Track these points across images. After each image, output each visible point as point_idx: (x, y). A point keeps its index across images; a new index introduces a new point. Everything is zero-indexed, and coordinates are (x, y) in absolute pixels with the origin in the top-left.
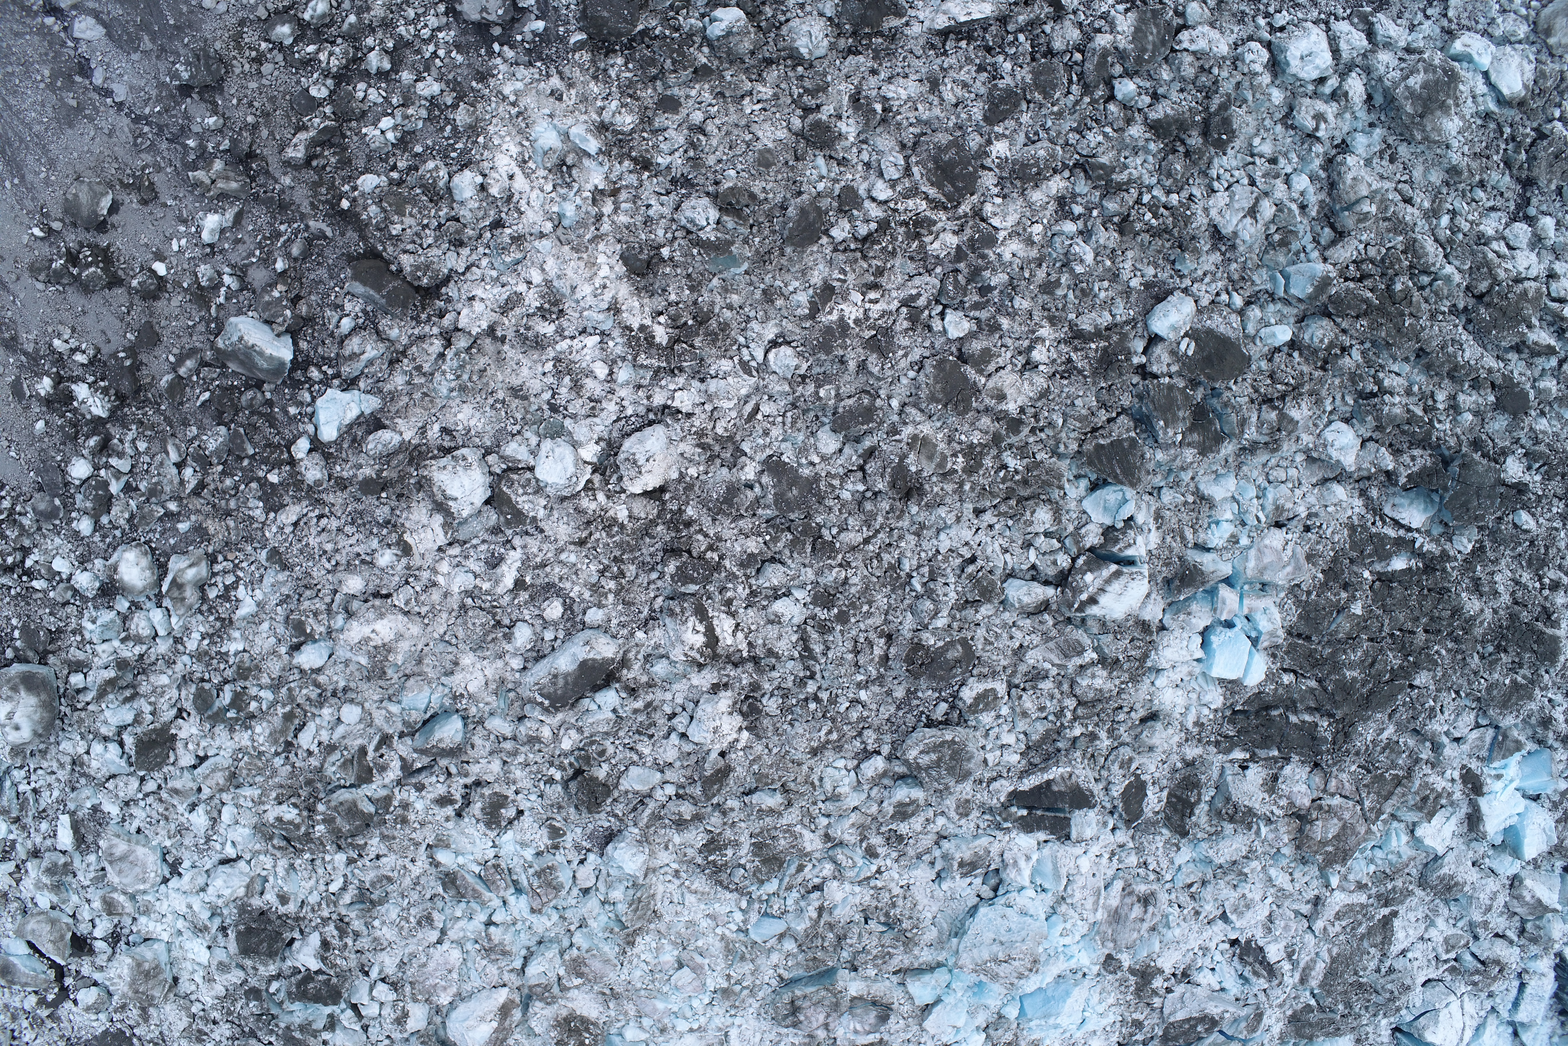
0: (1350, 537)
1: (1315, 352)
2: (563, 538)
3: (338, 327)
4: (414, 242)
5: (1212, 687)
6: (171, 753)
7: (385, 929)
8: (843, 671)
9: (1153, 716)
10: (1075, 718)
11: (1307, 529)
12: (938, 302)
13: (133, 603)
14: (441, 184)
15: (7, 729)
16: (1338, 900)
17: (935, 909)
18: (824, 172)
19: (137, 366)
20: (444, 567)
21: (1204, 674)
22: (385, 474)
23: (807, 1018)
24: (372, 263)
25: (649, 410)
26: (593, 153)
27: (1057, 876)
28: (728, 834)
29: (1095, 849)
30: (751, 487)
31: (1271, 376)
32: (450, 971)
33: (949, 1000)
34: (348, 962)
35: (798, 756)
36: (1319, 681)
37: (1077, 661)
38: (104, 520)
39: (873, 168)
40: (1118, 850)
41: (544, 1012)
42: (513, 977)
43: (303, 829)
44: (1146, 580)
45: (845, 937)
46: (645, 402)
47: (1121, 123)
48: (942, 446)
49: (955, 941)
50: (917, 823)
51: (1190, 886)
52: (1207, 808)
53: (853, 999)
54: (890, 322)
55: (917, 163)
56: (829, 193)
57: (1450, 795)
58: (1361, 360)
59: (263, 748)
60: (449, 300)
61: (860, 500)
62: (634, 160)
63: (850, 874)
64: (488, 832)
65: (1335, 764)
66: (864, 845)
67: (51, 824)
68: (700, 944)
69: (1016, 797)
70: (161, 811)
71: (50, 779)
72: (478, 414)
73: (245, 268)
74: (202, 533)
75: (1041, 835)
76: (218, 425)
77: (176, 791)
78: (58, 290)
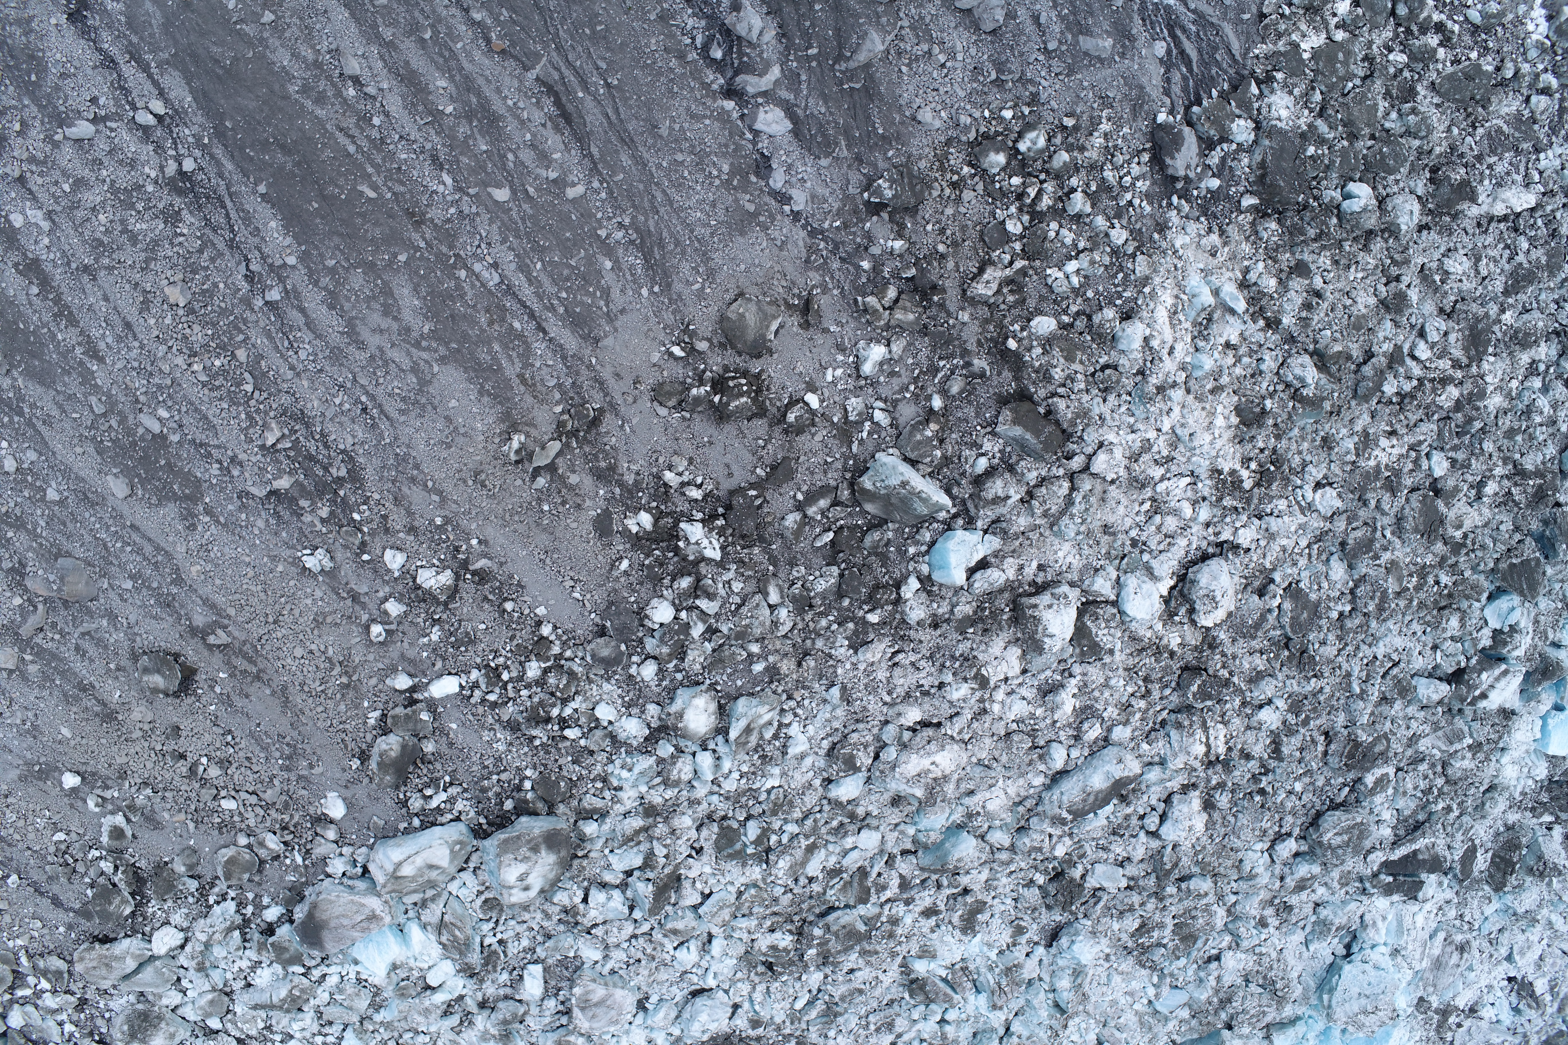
3: (972, 466)
4: (1066, 386)
5: (1541, 762)
6: (674, 894)
7: (840, 1038)
9: (1494, 788)
10: (1439, 795)
12: (1431, 447)
13: (677, 747)
14: (1113, 332)
17: (1300, 968)
18: (1389, 334)
20: (1000, 696)
21: (1538, 752)
24: (1022, 404)
25: (1209, 545)
26: (1240, 312)
28: (1158, 917)
30: (1272, 612)
37: (1457, 746)
39: (1415, 328)
40: (1444, 906)
43: (791, 954)
44: (1522, 676)
46: (1210, 537)
48: (1405, 568)
49: (1326, 997)
50: (1306, 895)
54: (1401, 464)
59: (779, 882)
60: (1081, 443)
62: (1266, 318)
63: (1244, 944)
64: (963, 938)
66: (1259, 917)
67: (511, 973)
68: (1122, 1020)
69: (1387, 866)
70: (649, 951)
71: (520, 929)
72: (1074, 551)
73: (895, 403)
74: (773, 673)
75: (1396, 897)
76: (828, 565)
77: (675, 932)
78: (683, 418)
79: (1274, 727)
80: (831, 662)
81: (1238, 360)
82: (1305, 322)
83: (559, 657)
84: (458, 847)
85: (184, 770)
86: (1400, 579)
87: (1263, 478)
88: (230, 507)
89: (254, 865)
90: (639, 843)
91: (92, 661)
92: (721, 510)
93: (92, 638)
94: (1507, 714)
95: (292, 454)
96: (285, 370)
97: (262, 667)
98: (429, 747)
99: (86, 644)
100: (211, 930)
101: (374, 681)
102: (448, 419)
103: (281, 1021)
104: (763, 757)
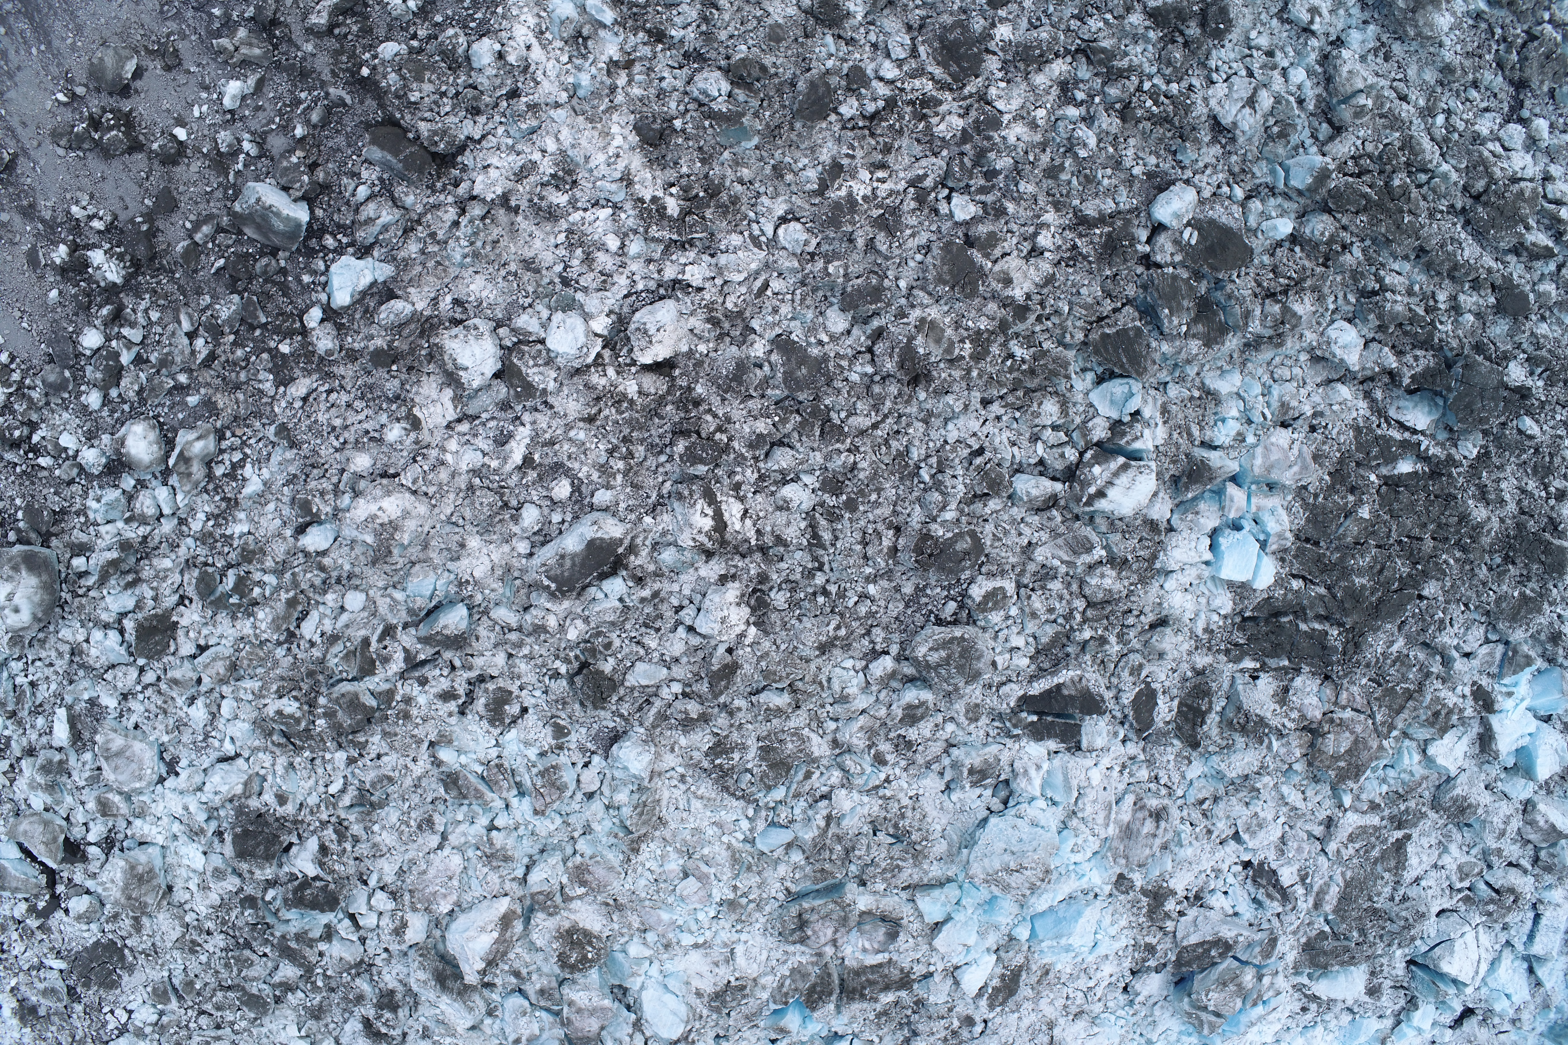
0: (1356, 438)
1: (1317, 245)
2: (573, 415)
3: (354, 195)
4: (432, 110)
5: (1221, 591)
6: (172, 642)
7: (384, 834)
8: (852, 562)
9: (1162, 622)
10: (1084, 621)
11: (1313, 429)
12: (944, 186)
13: (139, 481)
14: (460, 51)
15: (7, 611)
16: (1351, 821)
17: (944, 821)
18: (833, 50)
19: (153, 233)
20: (453, 445)
21: (1213, 578)
22: (396, 344)
23: (814, 932)
24: (389, 129)
25: (659, 286)
26: (608, 23)
27: (1068, 788)
28: (735, 736)
29: (1106, 761)
30: (761, 367)
31: (1273, 271)
32: (450, 878)
33: (959, 917)
34: (346, 868)
35: (807, 652)
36: (1329, 588)
37: (1087, 559)
38: (114, 393)
39: (880, 49)
40: (1129, 762)
41: (546, 924)
42: (515, 885)
43: (303, 724)
44: (1154, 475)
45: (853, 849)
46: (656, 276)
47: (1121, 11)
48: (949, 332)
49: (965, 851)
50: (925, 728)
51: (1202, 802)
52: (1218, 719)
53: (862, 914)
54: (898, 201)
55: (923, 42)
56: (837, 72)
57: (1461, 711)
58: (1362, 258)
59: (265, 636)
60: (464, 169)
61: (869, 381)
62: (649, 32)
63: (858, 781)
64: (491, 729)
65: (1346, 676)
66: (873, 751)
67: (47, 719)
68: (707, 852)
69: (1026, 702)
71: (47, 671)
72: (490, 286)
73: (262, 134)
74: (209, 407)
75: (1052, 744)
76: (230, 293)
77: (176, 682)
78: (77, 156)
83: (20, 384)
87: (692, 203)
90: (128, 585)
104: (226, 500)
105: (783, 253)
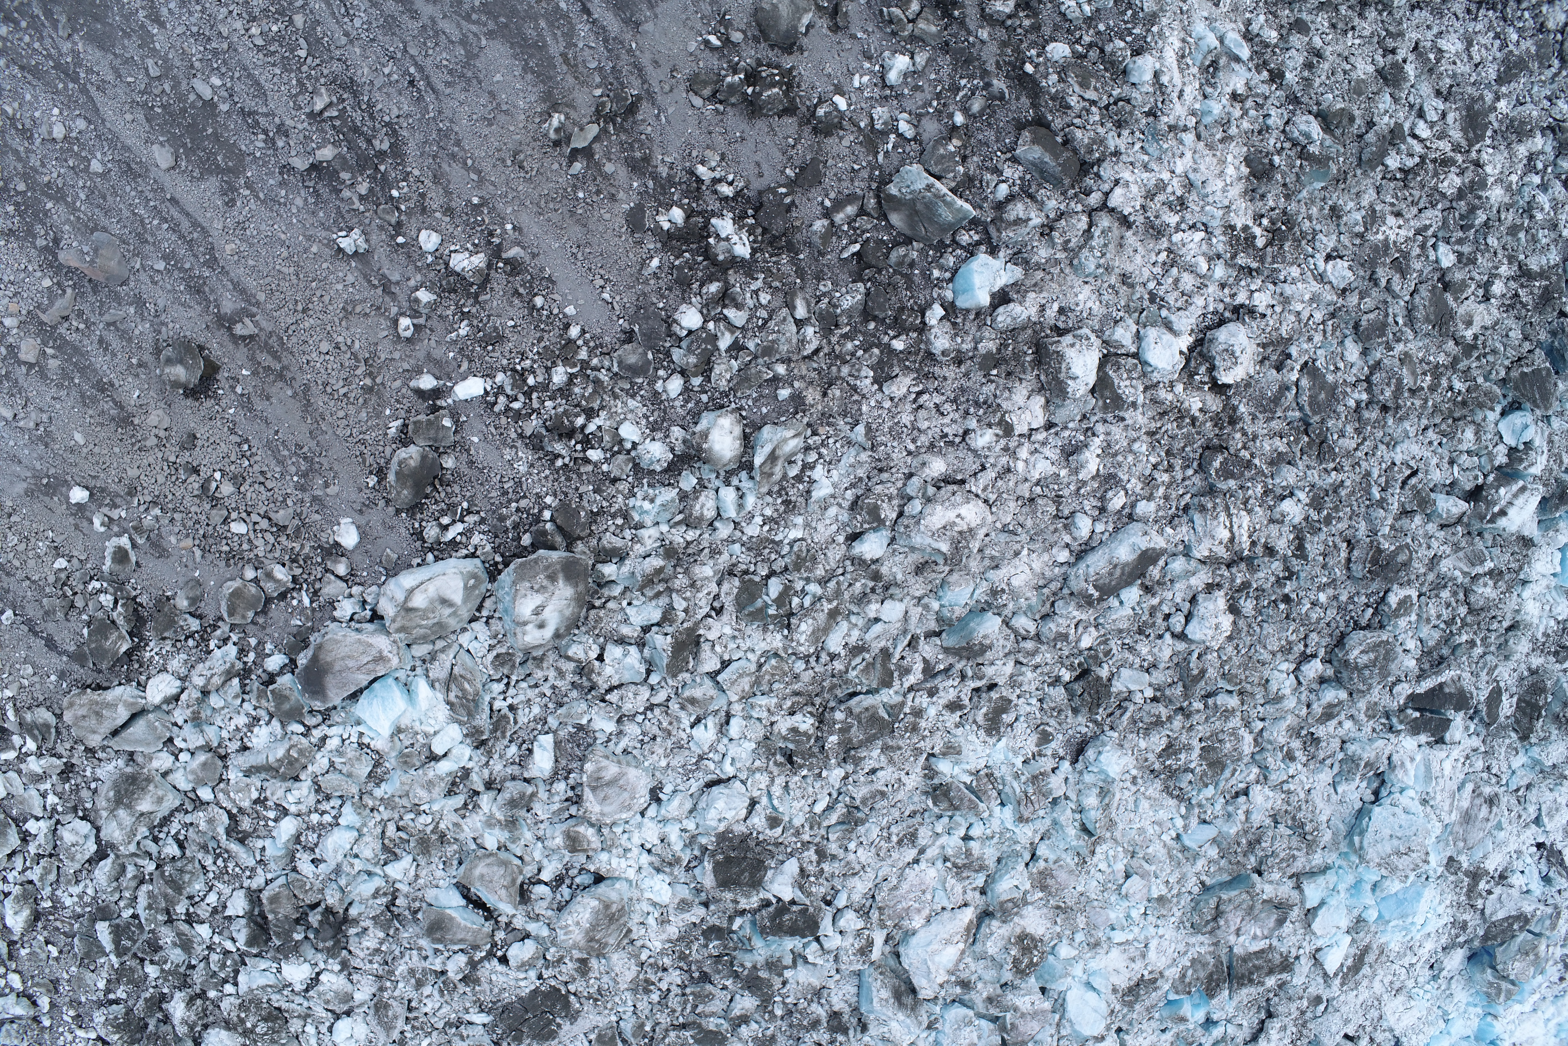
3: (995, 192)
4: (1082, 117)
6: (692, 657)
7: (860, 851)
9: (1512, 627)
10: (1463, 626)
12: (1434, 235)
13: (700, 480)
17: (1328, 812)
18: (1389, 107)
19: (789, 207)
20: (1024, 452)
23: (1225, 922)
24: (1044, 130)
25: (1229, 309)
26: (1243, 58)
28: (1184, 738)
30: (1290, 390)
32: (924, 892)
33: (1331, 901)
37: (1479, 570)
38: (697, 381)
39: (1415, 110)
40: (1470, 755)
41: (1000, 931)
42: (977, 894)
43: (812, 740)
45: (1259, 841)
46: (1226, 300)
50: (1332, 726)
53: (1264, 902)
54: (1407, 248)
55: (1452, 109)
59: (801, 649)
60: (1099, 179)
62: (1270, 72)
63: (1271, 777)
64: (988, 739)
66: (1286, 748)
67: (520, 747)
68: (1150, 850)
69: (1412, 699)
70: (665, 724)
71: (532, 694)
72: (1094, 297)
73: (919, 116)
74: (798, 402)
75: (1423, 738)
76: (854, 281)
77: (693, 701)
78: (716, 110)
79: (1296, 521)
80: (856, 397)
81: (1245, 113)
82: (1307, 83)
83: (585, 364)
84: (472, 582)
85: (196, 486)
86: (1414, 373)
87: (1275, 236)
88: (271, 182)
89: (259, 600)
90: (658, 595)
91: (114, 355)
92: (750, 212)
93: (117, 329)
94: (1527, 542)
95: (337, 123)
96: (338, 33)
97: (286, 362)
98: (449, 462)
99: (111, 337)
100: (209, 673)
101: (398, 383)
102: (492, 94)
103: (276, 791)
104: (787, 503)
105: (1328, 287)
